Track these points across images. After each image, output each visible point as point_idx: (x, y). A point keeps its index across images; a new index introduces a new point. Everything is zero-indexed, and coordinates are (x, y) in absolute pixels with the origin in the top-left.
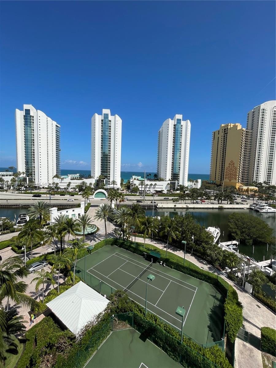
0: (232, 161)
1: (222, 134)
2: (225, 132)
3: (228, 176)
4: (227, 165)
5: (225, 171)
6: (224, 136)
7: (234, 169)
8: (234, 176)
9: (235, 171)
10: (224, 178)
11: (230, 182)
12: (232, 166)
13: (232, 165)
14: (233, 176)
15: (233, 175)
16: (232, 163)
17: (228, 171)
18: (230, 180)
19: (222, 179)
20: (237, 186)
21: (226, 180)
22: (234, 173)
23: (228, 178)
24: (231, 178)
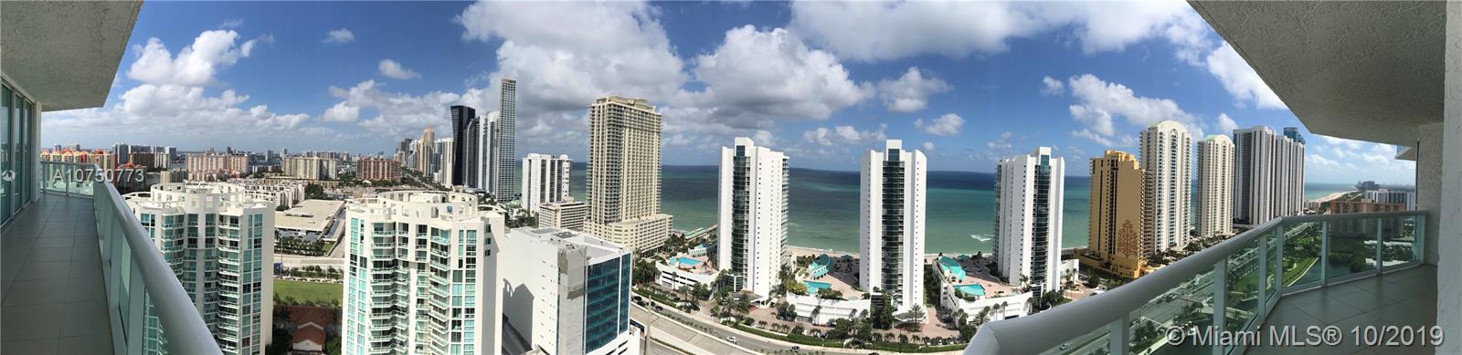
0: (1128, 222)
1: (1107, 168)
2: (1112, 165)
3: (1122, 247)
4: (1119, 227)
5: (1117, 238)
6: (1112, 173)
8: (1134, 249)
9: (1134, 239)
10: (1116, 251)
11: (1127, 258)
12: (1129, 230)
13: (1128, 228)
14: (1130, 249)
16: (1128, 225)
17: (1123, 238)
18: (1127, 256)
19: (1111, 250)
20: (1139, 267)
21: (1119, 254)
22: (1133, 244)
23: (1123, 251)
24: (1128, 251)
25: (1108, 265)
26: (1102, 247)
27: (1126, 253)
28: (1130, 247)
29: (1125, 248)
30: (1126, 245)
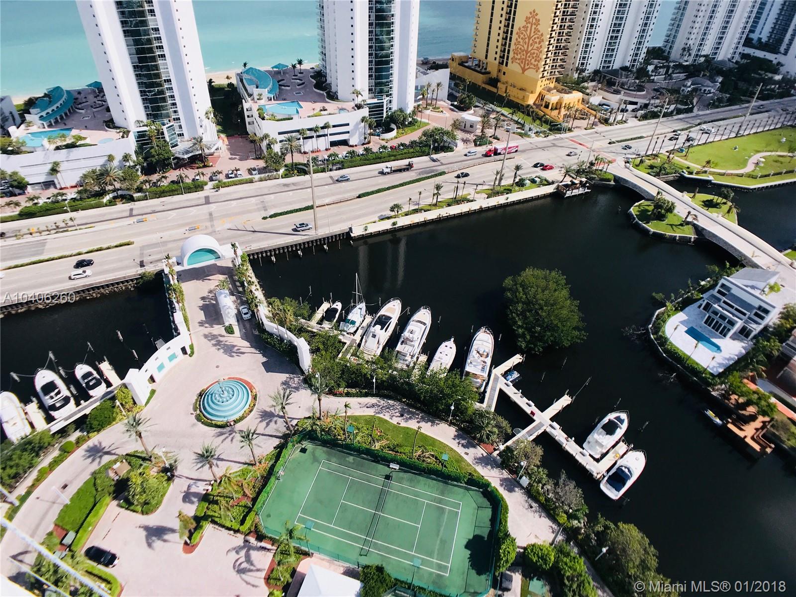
0: (534, 14)
3: (519, 57)
4: (519, 22)
7: (538, 41)
8: (535, 61)
9: (538, 45)
10: (510, 61)
11: (523, 73)
12: (533, 30)
13: (534, 27)
15: (533, 58)
16: (534, 18)
17: (522, 41)
18: (524, 70)
19: (503, 59)
20: (538, 90)
21: (513, 67)
22: (536, 51)
23: (518, 62)
24: (527, 62)
25: (494, 82)
26: (491, 55)
27: (522, 66)
28: (529, 57)
29: (522, 57)
30: (524, 52)
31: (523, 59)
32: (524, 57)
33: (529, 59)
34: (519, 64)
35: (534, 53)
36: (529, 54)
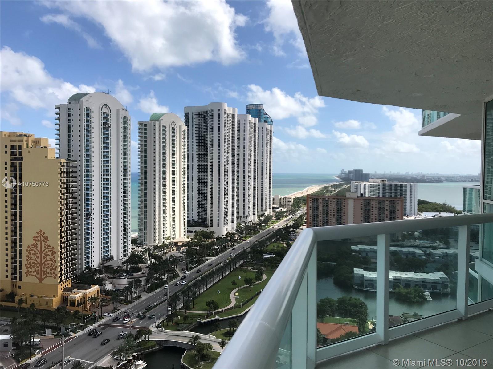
1: (5, 157)
2: (13, 153)
3: (33, 269)
5: (24, 257)
6: (13, 165)
7: (50, 253)
8: (51, 270)
9: (50, 257)
10: (24, 275)
11: (41, 282)
12: (43, 246)
13: (43, 243)
15: (48, 268)
16: (42, 237)
17: (33, 257)
18: (41, 280)
19: (16, 275)
20: (60, 292)
21: (29, 280)
22: (50, 262)
23: (34, 274)
24: (43, 272)
27: (39, 276)
28: (44, 268)
29: (37, 269)
30: (38, 265)
31: (38, 270)
32: (39, 269)
33: (45, 270)
34: (35, 276)
35: (48, 264)
36: (43, 266)
